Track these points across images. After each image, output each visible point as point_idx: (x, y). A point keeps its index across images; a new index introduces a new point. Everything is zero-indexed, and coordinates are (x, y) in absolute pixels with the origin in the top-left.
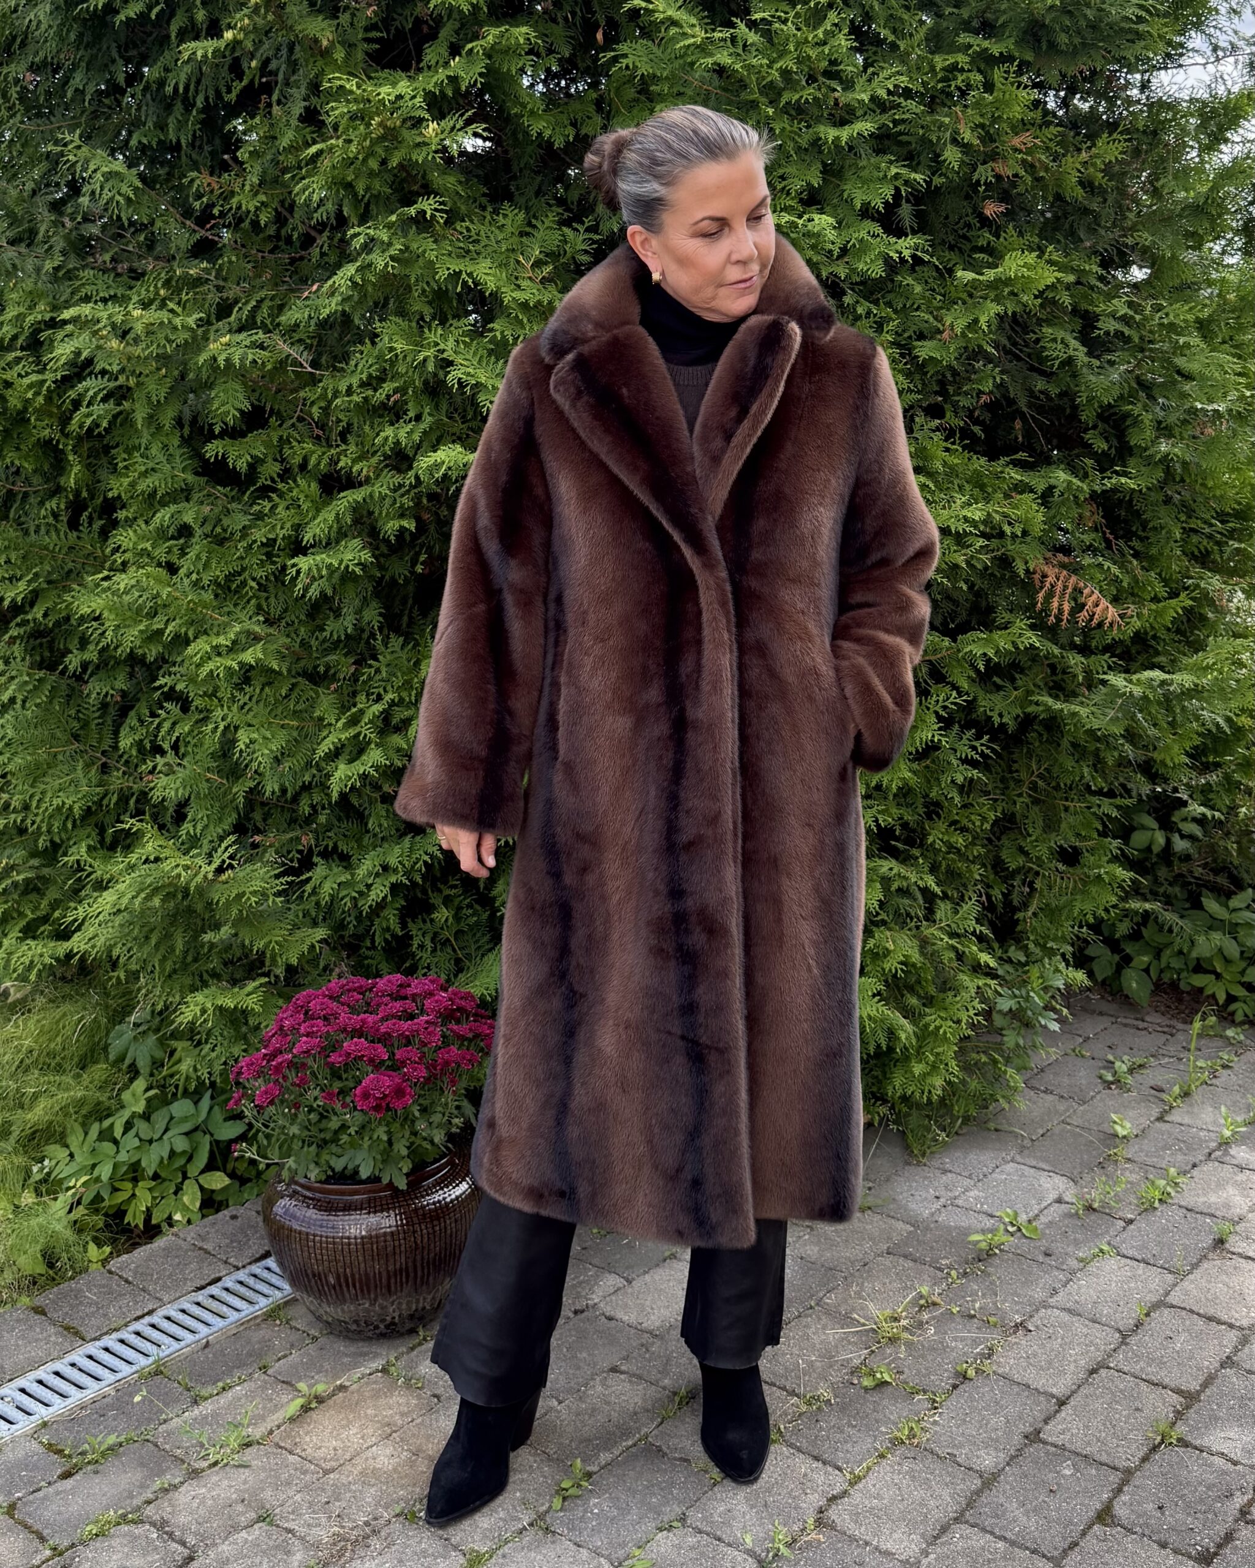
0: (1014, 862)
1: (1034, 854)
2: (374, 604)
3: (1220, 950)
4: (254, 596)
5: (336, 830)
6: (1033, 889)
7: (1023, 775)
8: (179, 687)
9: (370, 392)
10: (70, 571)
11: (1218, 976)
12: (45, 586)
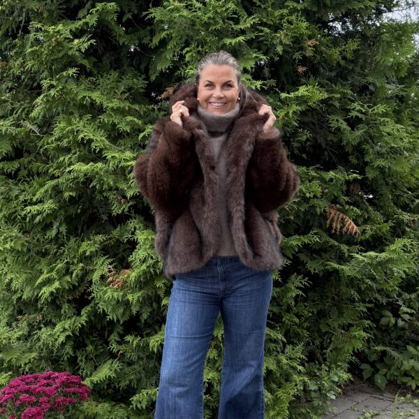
0: (324, 329)
1: (332, 326)
2: (64, 225)
3: (413, 367)
4: (20, 222)
5: (51, 314)
6: (331, 341)
7: (329, 294)
9: (59, 143)
11: (413, 378)
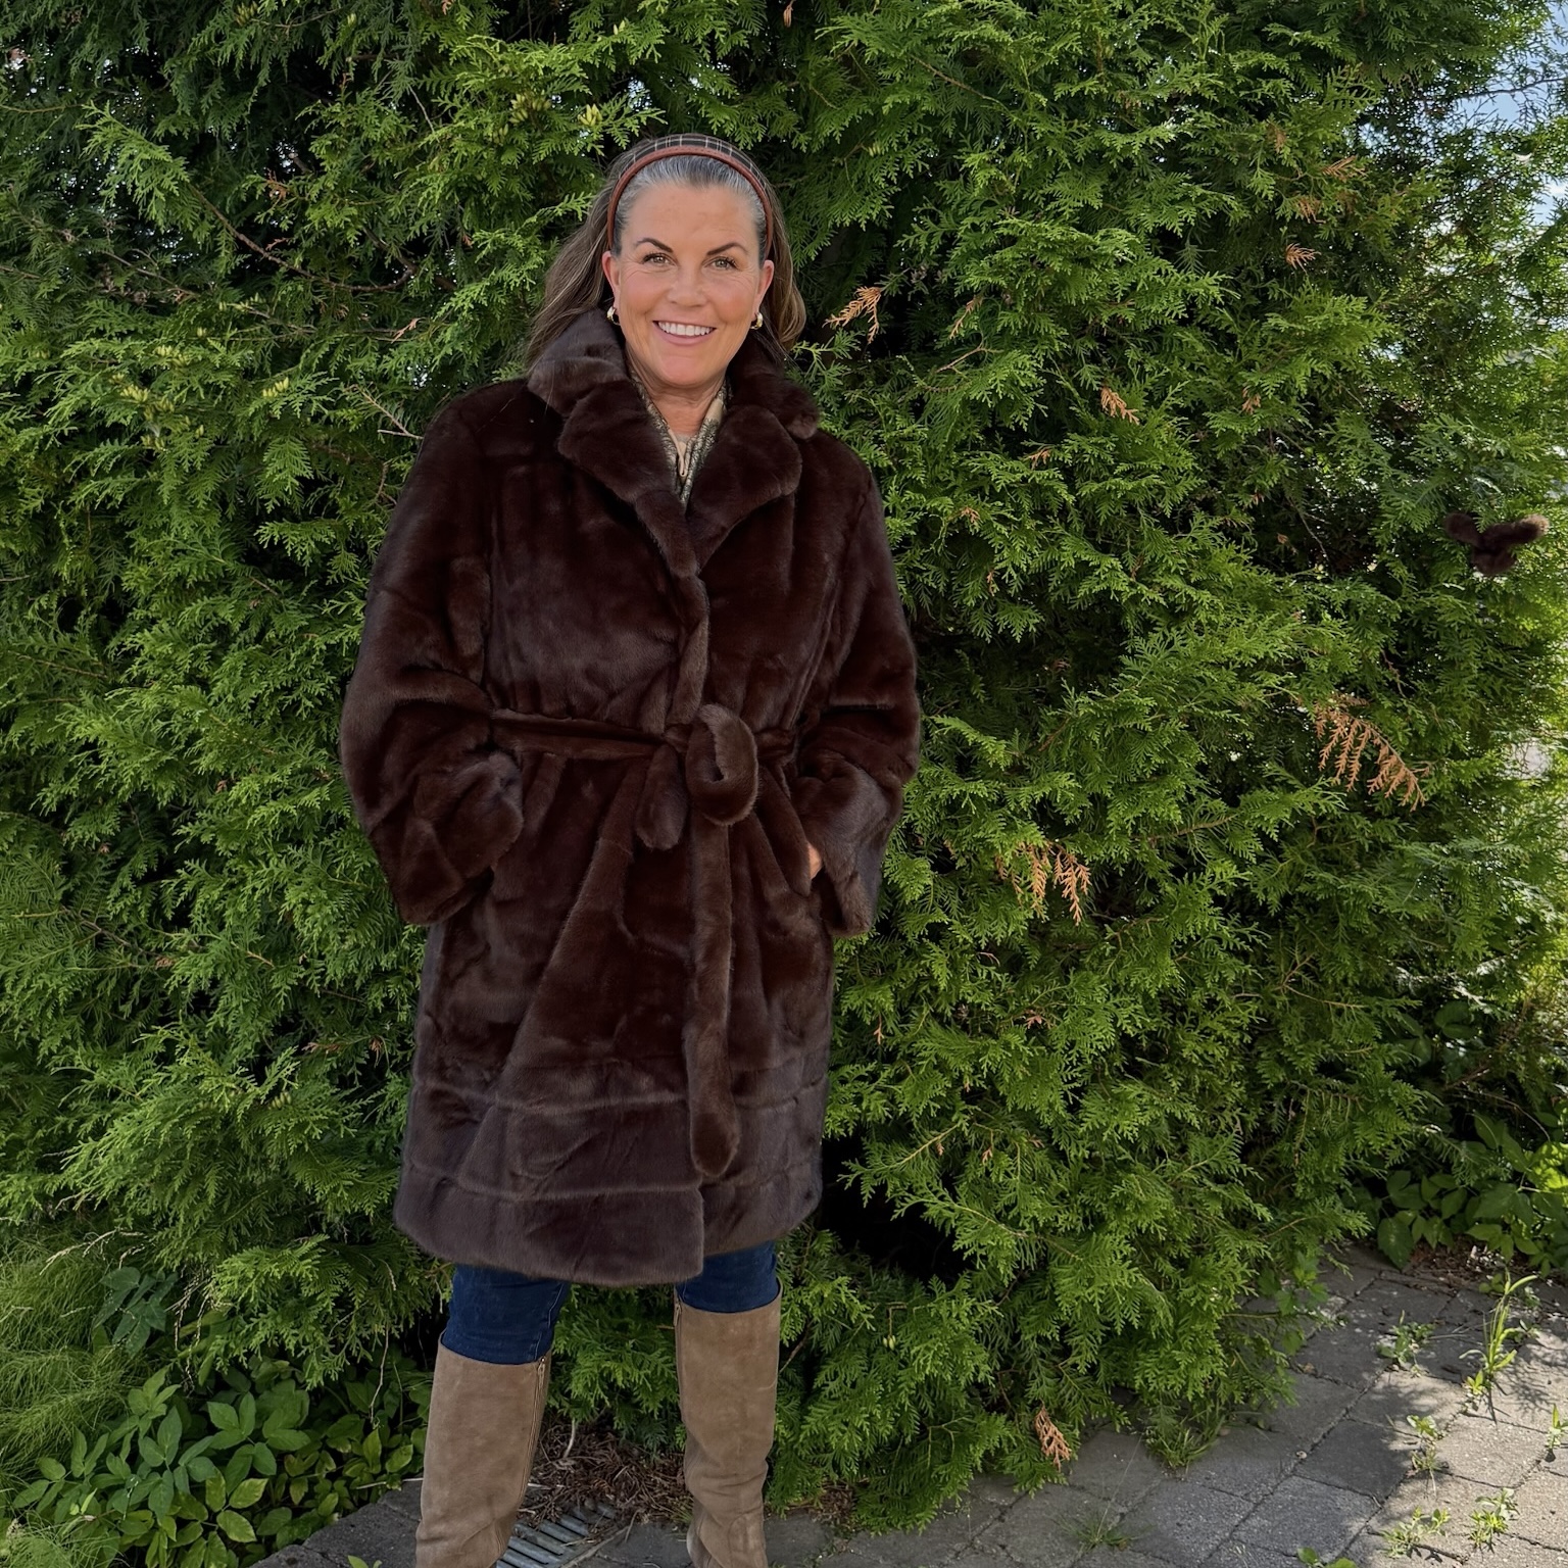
0: (1273, 1076)
1: (1300, 1066)
6: (1299, 1112)
7: (1281, 968)
8: (206, 839)
10: (59, 683)
12: (25, 702)
